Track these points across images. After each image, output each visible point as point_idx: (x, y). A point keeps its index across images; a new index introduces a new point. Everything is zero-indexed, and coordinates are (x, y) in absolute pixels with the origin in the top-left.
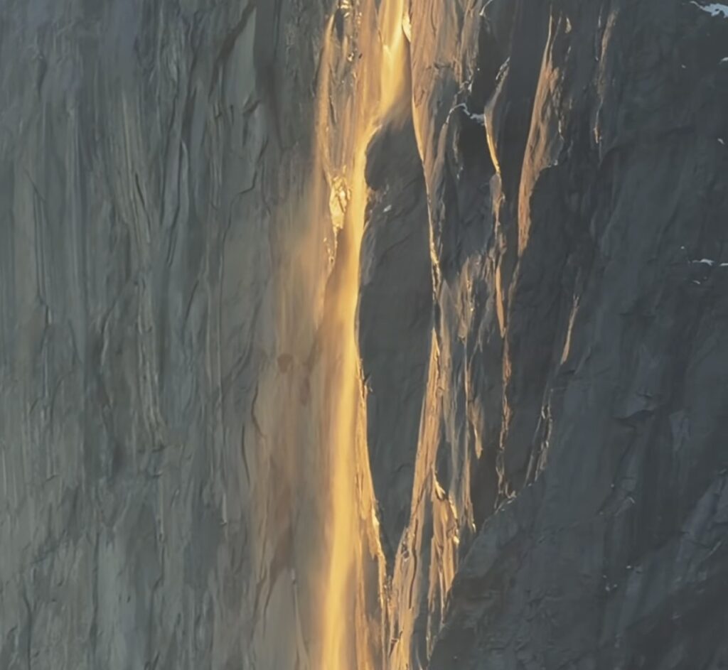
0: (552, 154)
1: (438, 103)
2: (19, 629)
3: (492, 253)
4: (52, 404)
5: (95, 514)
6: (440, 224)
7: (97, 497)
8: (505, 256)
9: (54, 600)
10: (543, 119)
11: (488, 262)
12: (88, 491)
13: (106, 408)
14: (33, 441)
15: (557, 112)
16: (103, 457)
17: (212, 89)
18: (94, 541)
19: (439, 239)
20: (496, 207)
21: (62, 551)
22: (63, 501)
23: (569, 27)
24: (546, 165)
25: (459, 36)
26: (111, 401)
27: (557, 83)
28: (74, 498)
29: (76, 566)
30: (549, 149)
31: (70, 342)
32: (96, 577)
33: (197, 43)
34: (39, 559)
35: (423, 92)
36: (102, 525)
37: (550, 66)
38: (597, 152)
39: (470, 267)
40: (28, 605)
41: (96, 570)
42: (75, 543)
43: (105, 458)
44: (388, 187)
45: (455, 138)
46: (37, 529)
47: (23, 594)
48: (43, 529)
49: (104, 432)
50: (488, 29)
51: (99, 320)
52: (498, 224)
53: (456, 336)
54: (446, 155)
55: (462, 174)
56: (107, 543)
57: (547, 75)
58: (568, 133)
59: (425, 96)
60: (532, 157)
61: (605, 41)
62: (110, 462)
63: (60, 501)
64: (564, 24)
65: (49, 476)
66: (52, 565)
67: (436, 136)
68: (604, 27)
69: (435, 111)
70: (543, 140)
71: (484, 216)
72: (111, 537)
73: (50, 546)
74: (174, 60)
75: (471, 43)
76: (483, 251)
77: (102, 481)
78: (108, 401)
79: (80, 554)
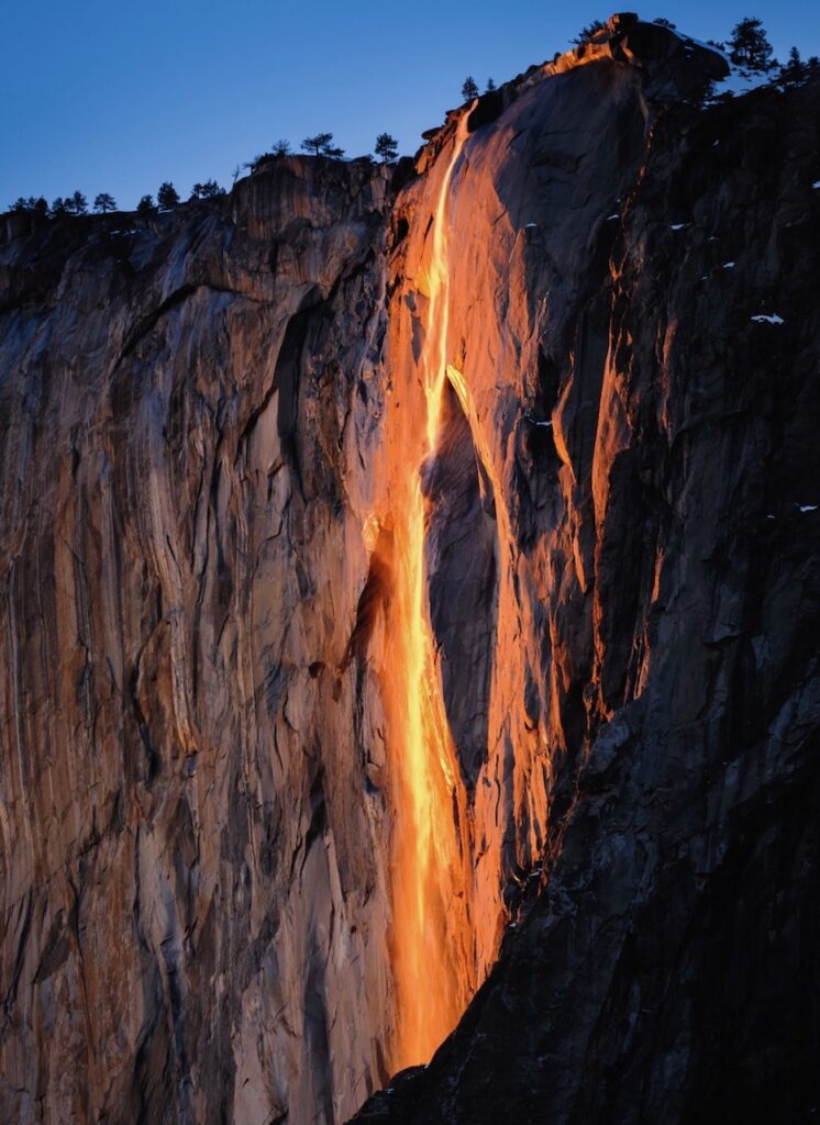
0: (623, 441)
1: (503, 416)
2: (68, 910)
3: (568, 527)
4: (95, 724)
5: (135, 810)
6: (515, 509)
7: (136, 796)
8: (581, 529)
9: (99, 883)
10: (611, 415)
11: (564, 536)
12: (128, 793)
13: (142, 725)
14: (77, 755)
15: (625, 408)
16: (141, 765)
17: (237, 459)
18: (135, 833)
19: (515, 522)
20: (567, 492)
21: (105, 844)
22: (106, 803)
23: (630, 340)
24: (617, 450)
25: (518, 362)
26: (147, 719)
27: (623, 385)
28: (115, 798)
29: (119, 854)
30: (619, 438)
31: (109, 674)
32: (137, 862)
33: (221, 425)
34: (84, 852)
35: (487, 410)
36: (143, 820)
37: (614, 372)
38: (666, 436)
39: (546, 543)
40: (74, 889)
41: (137, 856)
42: (118, 835)
43: (143, 765)
44: (443, 498)
45: (524, 440)
46: (82, 828)
47: (70, 880)
48: (88, 828)
49: (142, 744)
50: (546, 353)
51: (135, 655)
52: (570, 503)
53: (536, 598)
54: (516, 456)
55: (532, 469)
56: (147, 834)
57: (611, 381)
58: (636, 423)
59: (489, 413)
60: (603, 446)
61: (666, 348)
62: (147, 769)
63: (103, 801)
64: (625, 338)
65: (92, 783)
66: (96, 856)
67: (504, 442)
68: (663, 337)
69: (501, 423)
70: (612, 432)
71: (556, 501)
72: (151, 828)
73: (95, 840)
74: (200, 440)
75: (530, 366)
76: (558, 527)
77: (140, 784)
78: (143, 719)
79: (122, 844)
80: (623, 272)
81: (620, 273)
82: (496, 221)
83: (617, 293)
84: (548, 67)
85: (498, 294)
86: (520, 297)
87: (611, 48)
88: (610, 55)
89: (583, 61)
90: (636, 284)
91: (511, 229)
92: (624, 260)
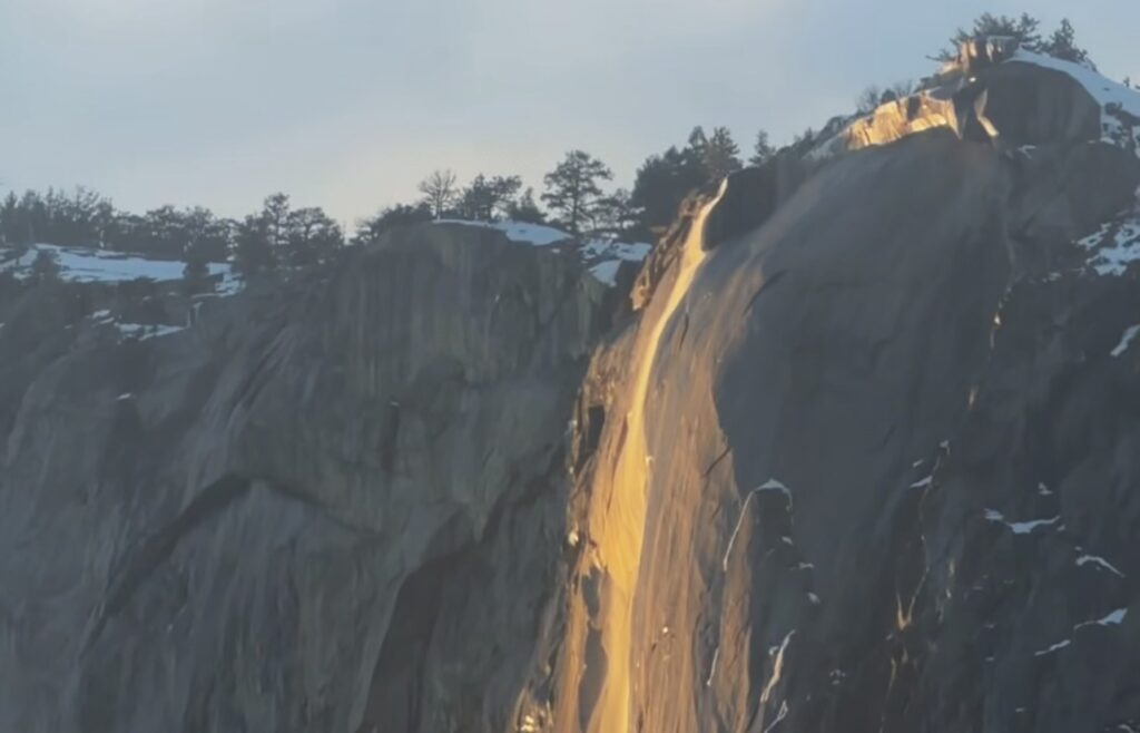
80: (914, 616)
81: (909, 619)
82: (710, 470)
83: (898, 659)
84: (857, 127)
85: (701, 627)
86: (738, 642)
87: (958, 112)
88: (954, 124)
89: (918, 126)
90: (933, 647)
91: (734, 489)
92: (918, 591)
